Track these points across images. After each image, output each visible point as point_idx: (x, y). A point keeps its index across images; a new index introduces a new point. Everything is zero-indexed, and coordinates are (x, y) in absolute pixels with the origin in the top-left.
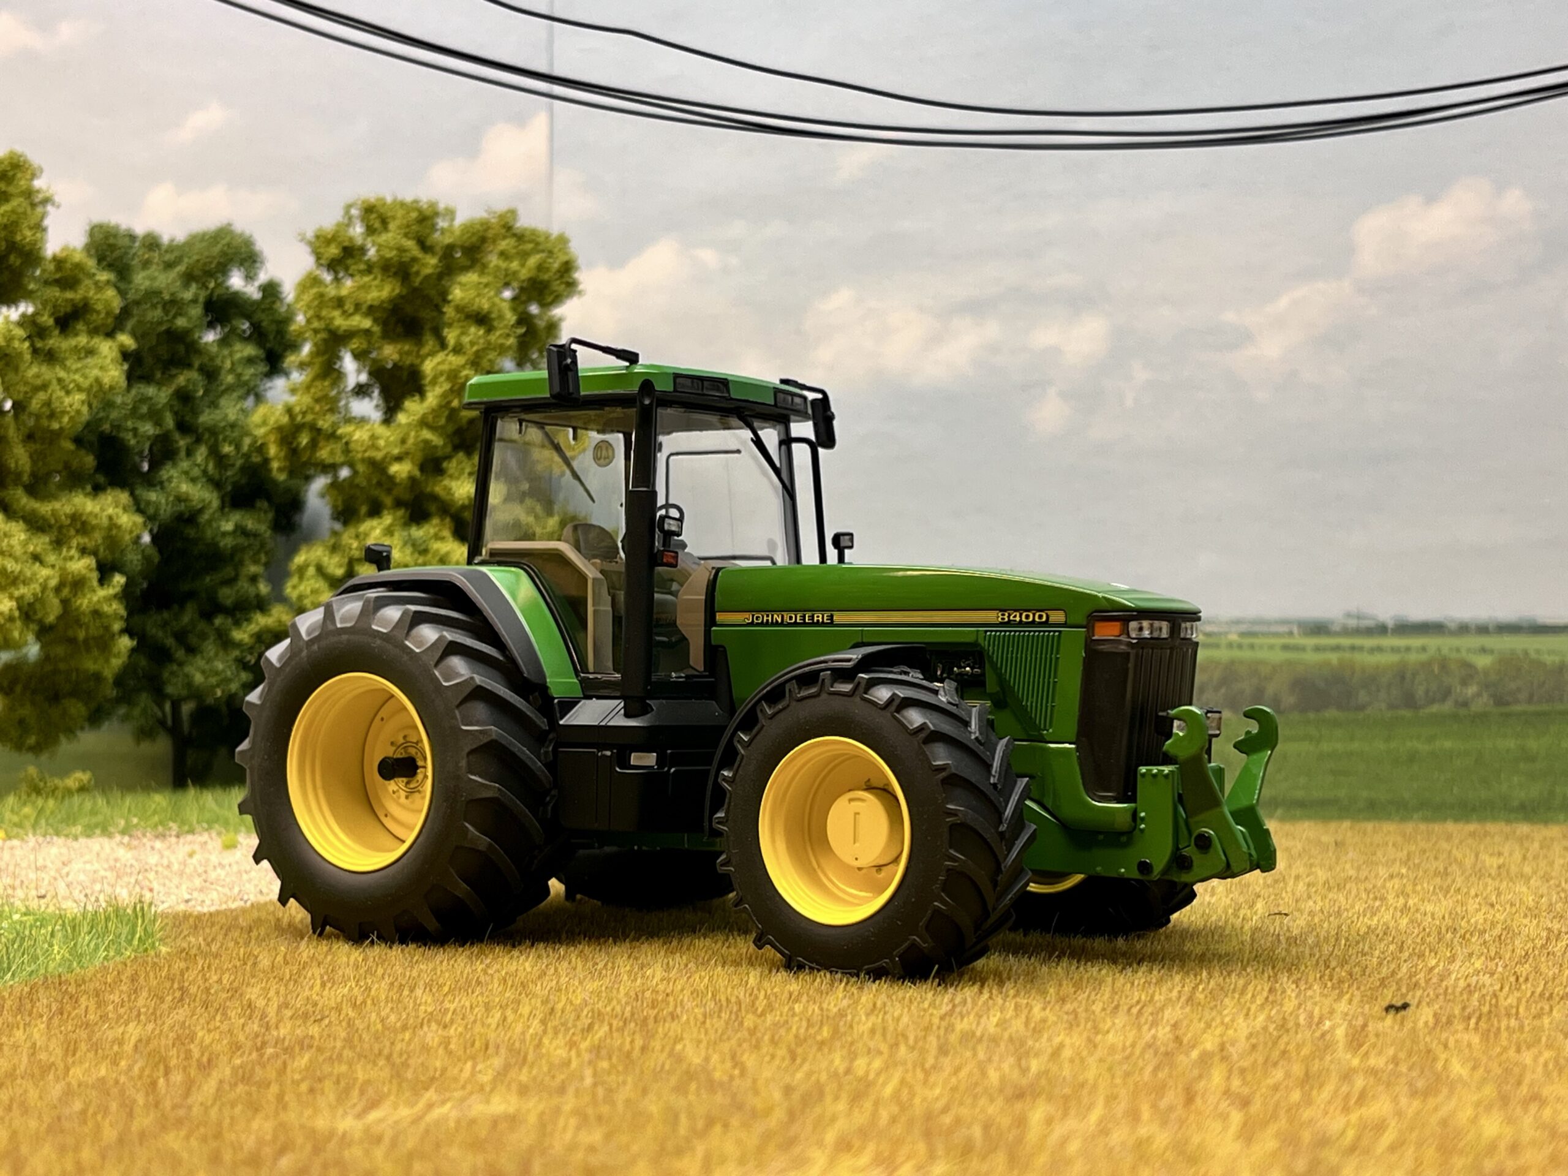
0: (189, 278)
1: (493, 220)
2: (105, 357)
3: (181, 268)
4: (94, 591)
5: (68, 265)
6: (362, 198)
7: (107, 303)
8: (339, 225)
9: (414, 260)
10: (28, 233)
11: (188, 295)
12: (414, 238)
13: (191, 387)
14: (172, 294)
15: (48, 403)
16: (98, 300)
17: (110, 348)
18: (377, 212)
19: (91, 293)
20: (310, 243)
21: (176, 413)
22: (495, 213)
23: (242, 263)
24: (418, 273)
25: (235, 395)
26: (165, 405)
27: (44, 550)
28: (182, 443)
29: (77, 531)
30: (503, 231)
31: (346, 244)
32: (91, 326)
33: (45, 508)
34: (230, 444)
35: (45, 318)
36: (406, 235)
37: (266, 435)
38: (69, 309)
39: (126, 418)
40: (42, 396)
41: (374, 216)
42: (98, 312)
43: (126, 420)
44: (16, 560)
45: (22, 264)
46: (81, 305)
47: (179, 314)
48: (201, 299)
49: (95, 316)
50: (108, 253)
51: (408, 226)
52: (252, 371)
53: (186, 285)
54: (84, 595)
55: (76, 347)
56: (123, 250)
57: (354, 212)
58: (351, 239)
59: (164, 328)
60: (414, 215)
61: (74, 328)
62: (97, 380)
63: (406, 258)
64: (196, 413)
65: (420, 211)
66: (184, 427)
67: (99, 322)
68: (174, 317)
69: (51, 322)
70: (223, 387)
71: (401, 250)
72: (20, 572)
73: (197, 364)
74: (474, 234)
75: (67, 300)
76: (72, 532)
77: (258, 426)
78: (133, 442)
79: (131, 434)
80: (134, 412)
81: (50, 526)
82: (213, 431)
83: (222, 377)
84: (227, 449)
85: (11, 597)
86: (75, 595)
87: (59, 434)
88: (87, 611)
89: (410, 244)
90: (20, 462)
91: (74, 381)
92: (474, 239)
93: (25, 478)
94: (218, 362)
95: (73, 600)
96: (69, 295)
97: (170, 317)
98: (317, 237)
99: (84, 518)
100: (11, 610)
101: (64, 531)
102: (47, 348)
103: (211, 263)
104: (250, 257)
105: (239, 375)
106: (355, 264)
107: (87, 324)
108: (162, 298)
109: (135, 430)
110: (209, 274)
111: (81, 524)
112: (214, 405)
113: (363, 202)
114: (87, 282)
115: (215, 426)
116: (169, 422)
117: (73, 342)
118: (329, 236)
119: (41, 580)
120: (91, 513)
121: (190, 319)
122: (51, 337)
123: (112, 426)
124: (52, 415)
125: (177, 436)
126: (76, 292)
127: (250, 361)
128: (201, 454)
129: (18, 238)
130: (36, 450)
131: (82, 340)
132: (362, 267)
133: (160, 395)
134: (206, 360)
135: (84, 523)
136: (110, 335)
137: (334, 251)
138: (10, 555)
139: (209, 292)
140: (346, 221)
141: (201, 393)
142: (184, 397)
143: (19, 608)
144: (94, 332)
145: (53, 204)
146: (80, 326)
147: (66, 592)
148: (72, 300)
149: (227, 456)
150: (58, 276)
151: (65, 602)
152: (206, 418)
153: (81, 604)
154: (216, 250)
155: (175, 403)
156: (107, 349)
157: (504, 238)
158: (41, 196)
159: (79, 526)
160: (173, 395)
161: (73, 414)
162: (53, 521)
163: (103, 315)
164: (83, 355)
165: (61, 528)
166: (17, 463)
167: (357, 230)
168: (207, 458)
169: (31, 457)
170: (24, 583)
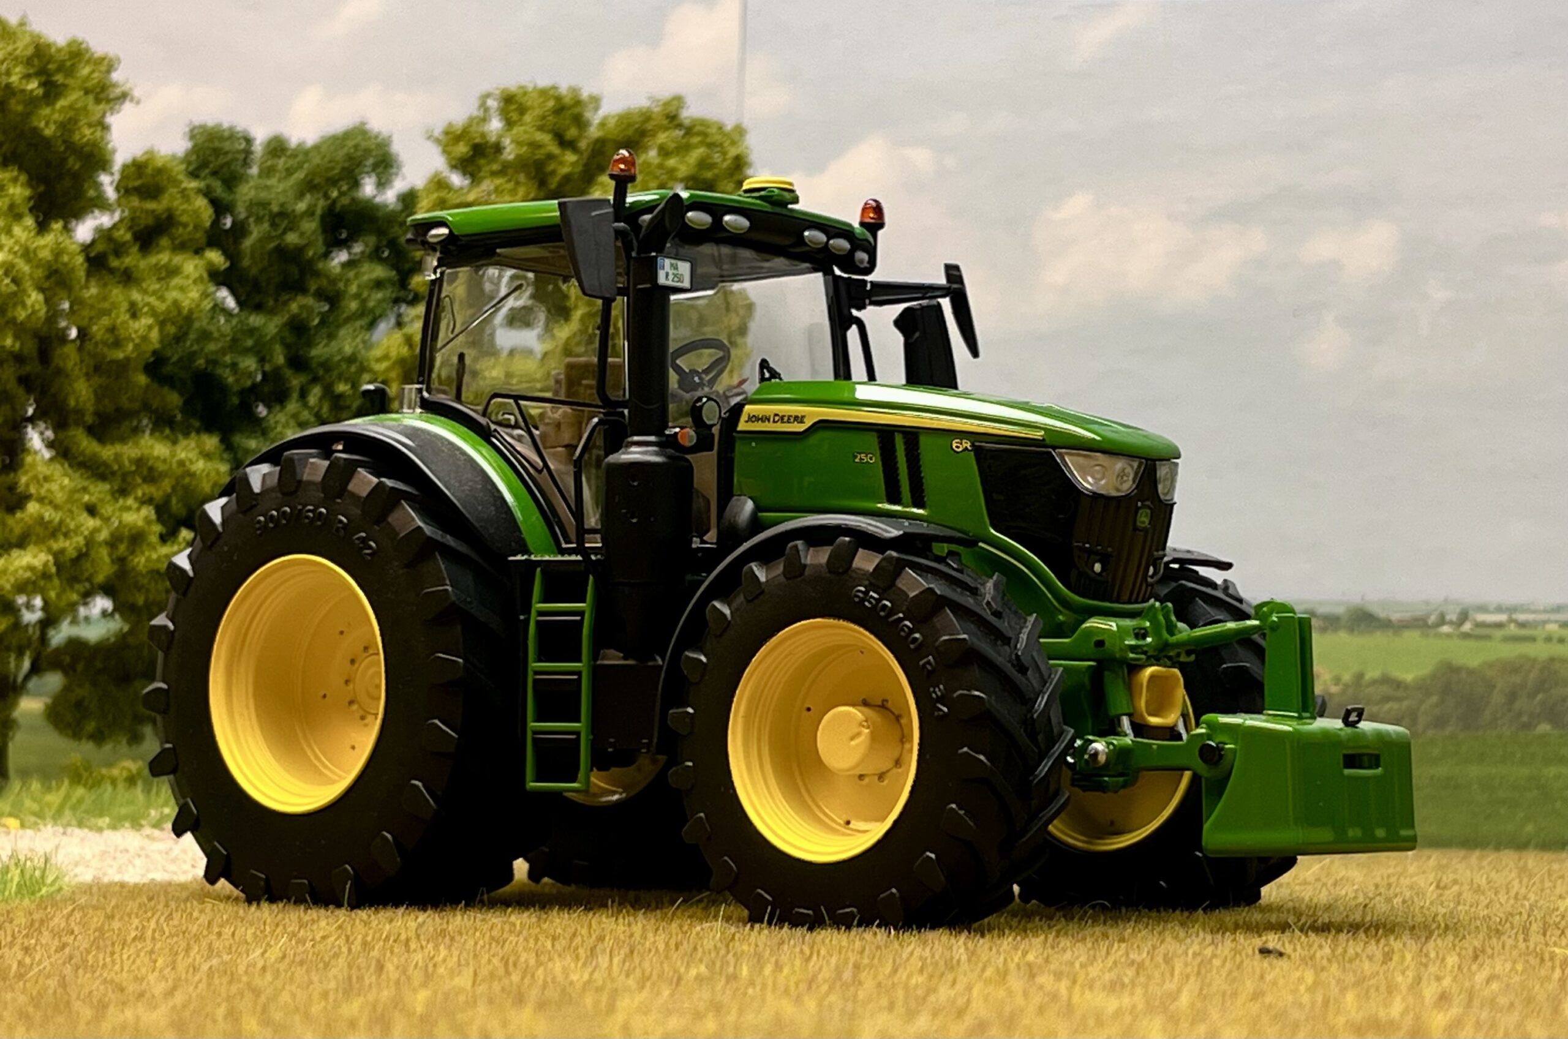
0: (309, 186)
1: (656, 110)
2: (188, 277)
3: (300, 175)
4: (155, 548)
5: (149, 171)
6: (502, 87)
7: (196, 212)
8: (471, 119)
9: (550, 157)
10: (87, 131)
11: (301, 206)
12: (549, 132)
13: (304, 315)
14: (282, 205)
15: (112, 329)
16: (184, 211)
17: (196, 267)
18: (516, 102)
19: (176, 203)
20: (438, 141)
21: (287, 346)
22: (659, 101)
23: (375, 167)
24: (554, 172)
25: (358, 323)
26: (273, 338)
27: (102, 500)
28: (296, 381)
29: (145, 480)
30: (665, 122)
31: (477, 140)
32: (177, 242)
33: (107, 453)
34: (346, 381)
35: (122, 232)
36: (540, 128)
37: (388, 370)
38: (150, 221)
39: (223, 351)
40: (105, 321)
41: (513, 107)
42: (185, 225)
43: (224, 355)
44: (56, 507)
45: (81, 167)
46: (164, 216)
47: (289, 229)
48: (319, 212)
49: (181, 230)
50: (212, 159)
51: (544, 118)
52: (379, 295)
53: (301, 196)
54: (143, 553)
55: (156, 264)
56: (230, 156)
57: (492, 103)
58: (483, 135)
59: (272, 245)
60: (551, 103)
61: (157, 245)
62: (176, 303)
63: (540, 154)
64: (310, 344)
65: (558, 99)
66: (298, 363)
67: (186, 237)
68: (284, 232)
69: (128, 236)
70: (345, 315)
71: (535, 145)
72: (61, 522)
73: (313, 286)
74: (629, 125)
75: (147, 212)
76: (139, 480)
77: (378, 360)
78: (231, 380)
79: (228, 370)
80: (234, 344)
81: (113, 473)
82: (327, 365)
83: (343, 303)
84: (342, 388)
85: (50, 550)
86: (133, 552)
87: (123, 366)
88: (144, 571)
89: (545, 138)
90: (81, 399)
91: (148, 304)
92: (630, 132)
93: (89, 419)
94: (341, 285)
95: (131, 558)
96: (151, 205)
97: (279, 232)
98: (446, 133)
99: (150, 463)
100: (46, 564)
101: (129, 479)
102: (124, 266)
103: (333, 169)
104: (383, 161)
105: (364, 302)
106: (489, 163)
107: (173, 239)
108: (271, 211)
109: (234, 366)
110: (333, 182)
111: (148, 472)
112: (331, 336)
113: (503, 91)
114: (173, 191)
115: (328, 360)
116: (279, 358)
117: (153, 260)
118: (459, 132)
119: (86, 533)
120: (158, 458)
121: (302, 234)
122: (128, 254)
123: (208, 362)
124: (117, 344)
125: (288, 373)
126: (159, 202)
127: (378, 284)
128: (315, 395)
129: (76, 137)
130: (101, 386)
131: (164, 257)
132: (495, 167)
133: (269, 325)
134: (324, 282)
135: (151, 469)
136: (198, 252)
137: (462, 149)
138: (51, 502)
139: (329, 202)
140: (481, 113)
141: (316, 321)
142: (298, 328)
143: (57, 563)
144: (180, 247)
145: (132, 100)
146: (164, 242)
147: (122, 548)
148: (153, 211)
149: (340, 396)
150: (137, 183)
151: (121, 561)
152: (319, 351)
153: (139, 563)
154: (341, 153)
155: (286, 334)
156: (191, 266)
157: (666, 129)
158: (118, 91)
159: (145, 472)
160: (285, 325)
161: (137, 341)
162: (116, 467)
163: (191, 228)
164: (163, 274)
165: (125, 476)
166: (77, 401)
167: (495, 125)
168: (321, 399)
169: (95, 392)
170: (66, 535)
